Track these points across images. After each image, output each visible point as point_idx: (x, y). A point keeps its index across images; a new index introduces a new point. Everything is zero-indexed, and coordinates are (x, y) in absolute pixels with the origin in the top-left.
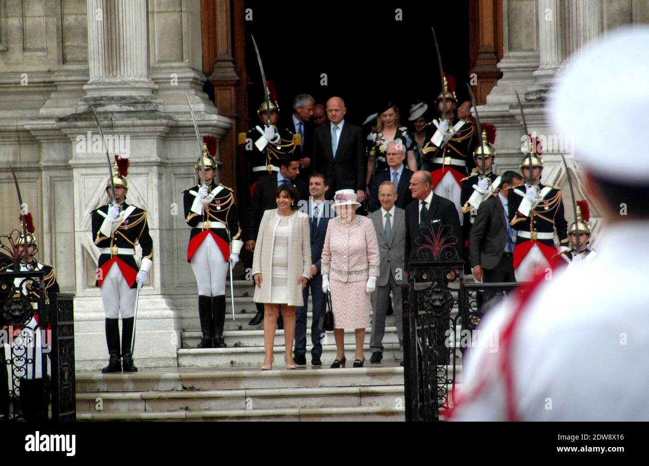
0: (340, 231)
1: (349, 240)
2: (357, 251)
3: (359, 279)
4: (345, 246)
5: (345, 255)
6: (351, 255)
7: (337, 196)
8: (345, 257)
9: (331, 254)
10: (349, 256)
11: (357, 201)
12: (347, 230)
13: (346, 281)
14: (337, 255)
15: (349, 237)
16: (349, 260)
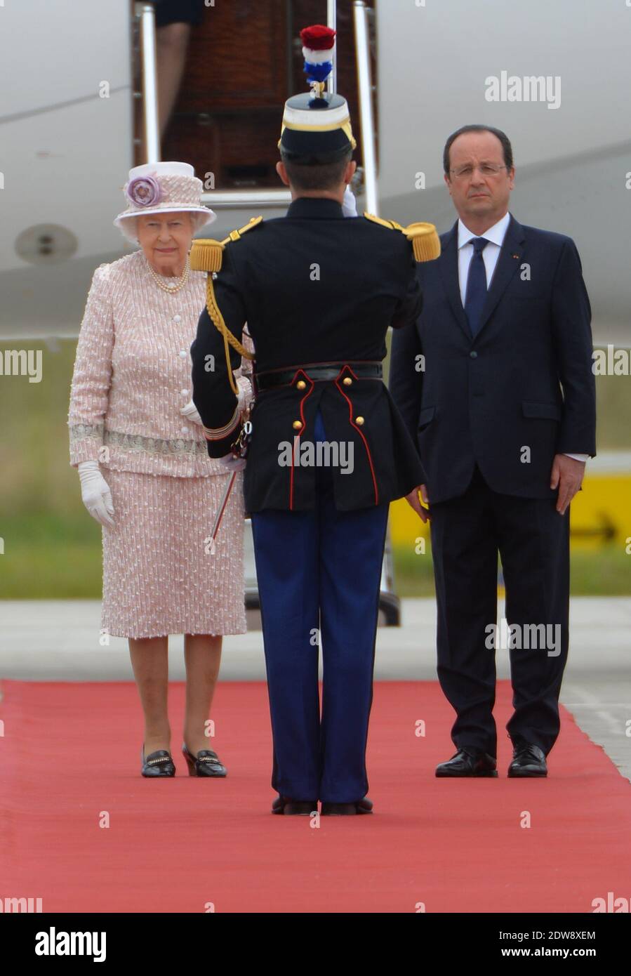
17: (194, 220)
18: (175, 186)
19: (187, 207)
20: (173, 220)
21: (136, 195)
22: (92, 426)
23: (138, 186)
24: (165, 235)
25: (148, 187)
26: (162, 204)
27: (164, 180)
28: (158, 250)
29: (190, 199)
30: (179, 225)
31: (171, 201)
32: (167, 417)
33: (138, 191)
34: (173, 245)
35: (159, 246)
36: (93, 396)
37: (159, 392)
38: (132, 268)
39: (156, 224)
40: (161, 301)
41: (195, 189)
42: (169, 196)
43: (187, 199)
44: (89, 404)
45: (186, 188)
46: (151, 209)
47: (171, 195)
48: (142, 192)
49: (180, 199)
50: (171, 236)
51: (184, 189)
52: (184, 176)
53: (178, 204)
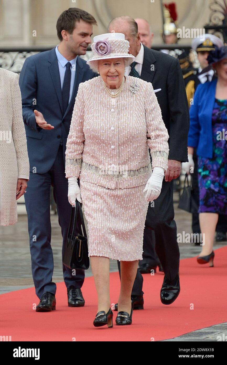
0: (101, 103)
1: (119, 119)
2: (133, 137)
3: (134, 183)
4: (112, 128)
5: (113, 144)
6: (124, 143)
7: (97, 44)
8: (113, 147)
9: (84, 142)
10: (119, 145)
11: (129, 53)
12: (113, 101)
13: (113, 186)
14: (99, 144)
15: (119, 113)
16: (119, 153)
17: (125, 61)
18: (117, 45)
19: (124, 55)
20: (117, 62)
21: (99, 49)
22: (73, 159)
23: (100, 45)
24: (113, 69)
25: (105, 46)
26: (111, 54)
27: (112, 42)
28: (109, 76)
29: (124, 51)
30: (119, 64)
31: (115, 52)
32: (104, 159)
33: (100, 48)
34: (116, 74)
35: (109, 74)
36: (75, 145)
37: (101, 147)
38: (96, 83)
39: (108, 64)
40: (106, 101)
41: (126, 46)
42: (114, 50)
43: (123, 51)
44: (73, 148)
45: (123, 45)
46: (106, 57)
47: (115, 49)
48: (102, 48)
49: (119, 51)
50: (115, 69)
51: (121, 46)
52: (121, 40)
53: (119, 54)
